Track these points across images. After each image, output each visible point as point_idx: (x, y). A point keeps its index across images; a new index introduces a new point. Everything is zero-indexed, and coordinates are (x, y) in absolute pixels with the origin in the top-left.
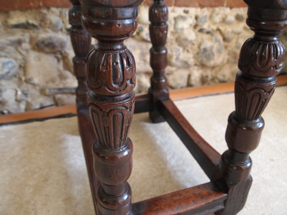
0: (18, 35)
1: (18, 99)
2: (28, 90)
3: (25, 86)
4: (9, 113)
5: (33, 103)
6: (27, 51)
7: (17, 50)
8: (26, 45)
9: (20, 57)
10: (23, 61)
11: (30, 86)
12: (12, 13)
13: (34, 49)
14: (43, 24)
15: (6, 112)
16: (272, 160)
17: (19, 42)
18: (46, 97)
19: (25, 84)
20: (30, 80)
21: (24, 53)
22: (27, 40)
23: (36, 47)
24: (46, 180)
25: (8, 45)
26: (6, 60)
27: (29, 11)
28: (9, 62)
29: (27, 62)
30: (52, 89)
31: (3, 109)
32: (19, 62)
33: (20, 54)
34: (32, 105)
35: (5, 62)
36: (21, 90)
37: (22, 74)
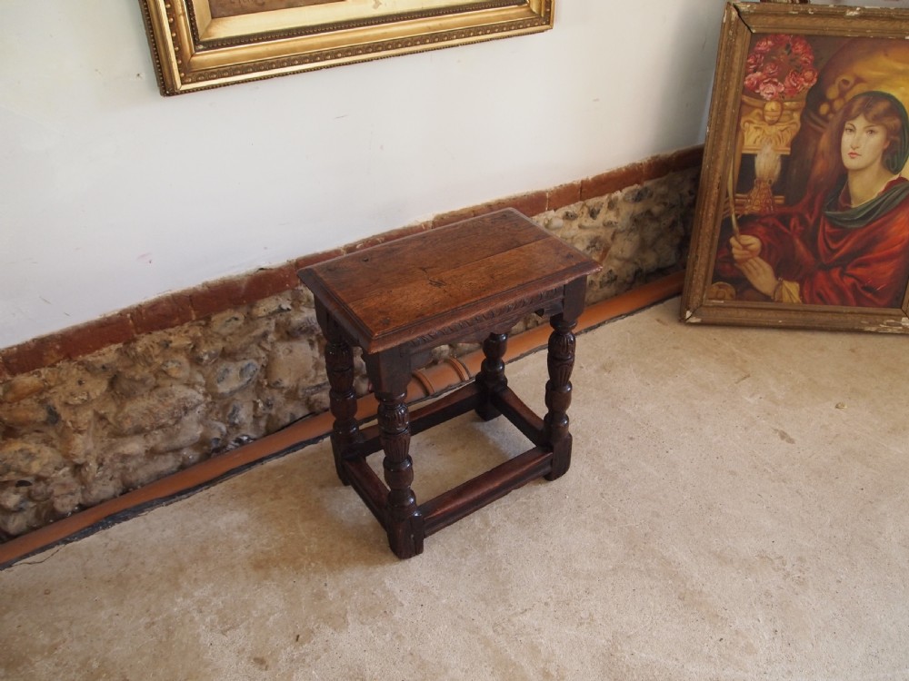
0: (263, 326)
1: (260, 415)
2: (273, 399)
3: (268, 394)
4: (251, 438)
5: (280, 416)
6: (273, 343)
7: (260, 346)
8: (271, 337)
9: (263, 355)
10: (267, 359)
11: (276, 392)
12: (259, 302)
13: (281, 339)
14: (295, 303)
15: (245, 438)
16: (631, 439)
17: (264, 336)
18: (298, 403)
19: (267, 391)
20: (276, 383)
21: (268, 347)
22: (273, 328)
23: (285, 336)
25: (251, 343)
26: (246, 363)
27: (282, 293)
28: (249, 365)
29: (273, 359)
30: (308, 388)
31: (239, 435)
32: (262, 361)
33: (264, 349)
34: (279, 420)
35: (244, 366)
36: (262, 401)
37: (263, 376)
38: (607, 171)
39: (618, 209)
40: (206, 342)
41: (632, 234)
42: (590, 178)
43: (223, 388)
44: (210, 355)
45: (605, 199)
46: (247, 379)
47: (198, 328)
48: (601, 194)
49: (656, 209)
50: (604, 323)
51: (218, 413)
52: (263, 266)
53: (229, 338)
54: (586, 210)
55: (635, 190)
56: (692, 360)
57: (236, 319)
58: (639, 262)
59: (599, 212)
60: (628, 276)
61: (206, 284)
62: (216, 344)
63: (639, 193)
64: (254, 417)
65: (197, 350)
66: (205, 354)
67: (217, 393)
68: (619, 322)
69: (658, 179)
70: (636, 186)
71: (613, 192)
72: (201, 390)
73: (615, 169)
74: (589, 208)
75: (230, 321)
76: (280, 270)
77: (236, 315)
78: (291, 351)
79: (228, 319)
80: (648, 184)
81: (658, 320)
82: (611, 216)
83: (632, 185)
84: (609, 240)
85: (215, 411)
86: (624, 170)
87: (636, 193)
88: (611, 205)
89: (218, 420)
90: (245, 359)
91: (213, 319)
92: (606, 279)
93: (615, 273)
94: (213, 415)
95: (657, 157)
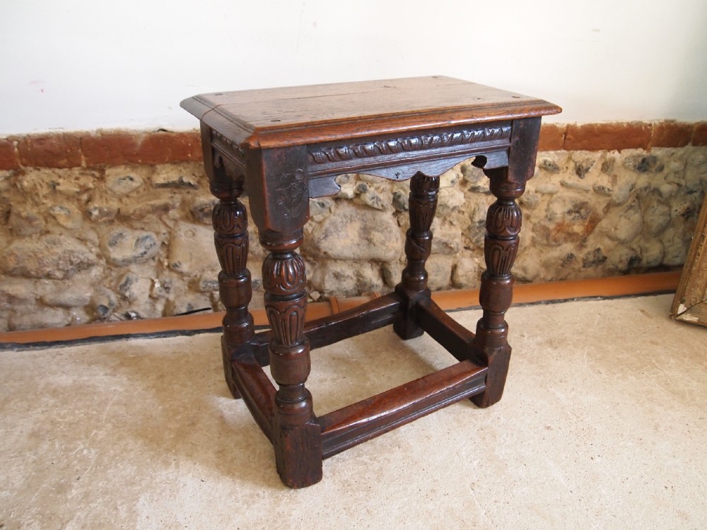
0: (165, 198)
1: (155, 296)
2: (171, 283)
3: (167, 275)
4: (138, 317)
5: (177, 303)
6: (176, 220)
7: (161, 219)
8: (174, 213)
9: (164, 230)
10: (167, 236)
11: (175, 275)
12: (159, 167)
13: (186, 218)
15: (133, 315)
17: (166, 208)
18: (198, 294)
19: (166, 272)
20: (176, 265)
21: (171, 224)
22: (178, 205)
23: (190, 216)
24: (193, 424)
25: (149, 212)
26: (145, 234)
27: (185, 164)
28: (147, 237)
29: (174, 237)
30: (211, 282)
31: (129, 310)
32: (162, 237)
33: (166, 225)
34: (175, 307)
35: (141, 237)
36: (160, 282)
37: (164, 255)
38: (604, 123)
39: (615, 177)
40: (101, 197)
41: (632, 212)
42: (579, 125)
43: (117, 254)
44: (101, 211)
45: (597, 155)
46: (142, 250)
47: (92, 179)
48: (592, 149)
49: (666, 188)
50: (573, 299)
51: (111, 281)
52: (165, 128)
53: (125, 200)
54: (572, 165)
55: (639, 156)
56: (672, 361)
57: (132, 179)
58: (639, 250)
59: (587, 170)
60: (621, 261)
61: (100, 131)
62: (111, 203)
63: (644, 160)
64: (150, 296)
65: (90, 203)
66: (95, 208)
67: (109, 258)
68: (592, 302)
69: (672, 150)
70: (640, 151)
71: (609, 150)
72: (93, 250)
73: (614, 122)
74: (576, 163)
75: (124, 179)
76: (182, 135)
77: (132, 175)
78: (194, 235)
79: (123, 176)
80: (658, 152)
81: (642, 311)
82: (604, 181)
83: (636, 147)
84: (600, 211)
85: (109, 279)
86: (625, 125)
87: (640, 160)
88: (606, 167)
89: (110, 288)
90: (143, 229)
91: (108, 172)
92: (591, 258)
93: (604, 253)
94: (106, 282)
95: (672, 121)
